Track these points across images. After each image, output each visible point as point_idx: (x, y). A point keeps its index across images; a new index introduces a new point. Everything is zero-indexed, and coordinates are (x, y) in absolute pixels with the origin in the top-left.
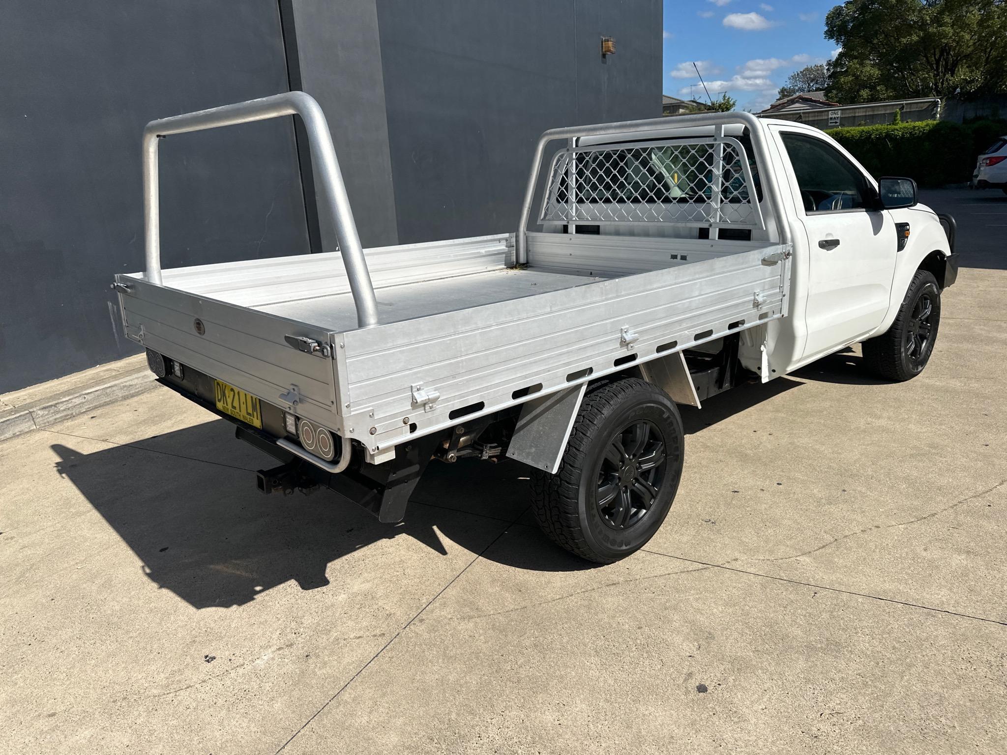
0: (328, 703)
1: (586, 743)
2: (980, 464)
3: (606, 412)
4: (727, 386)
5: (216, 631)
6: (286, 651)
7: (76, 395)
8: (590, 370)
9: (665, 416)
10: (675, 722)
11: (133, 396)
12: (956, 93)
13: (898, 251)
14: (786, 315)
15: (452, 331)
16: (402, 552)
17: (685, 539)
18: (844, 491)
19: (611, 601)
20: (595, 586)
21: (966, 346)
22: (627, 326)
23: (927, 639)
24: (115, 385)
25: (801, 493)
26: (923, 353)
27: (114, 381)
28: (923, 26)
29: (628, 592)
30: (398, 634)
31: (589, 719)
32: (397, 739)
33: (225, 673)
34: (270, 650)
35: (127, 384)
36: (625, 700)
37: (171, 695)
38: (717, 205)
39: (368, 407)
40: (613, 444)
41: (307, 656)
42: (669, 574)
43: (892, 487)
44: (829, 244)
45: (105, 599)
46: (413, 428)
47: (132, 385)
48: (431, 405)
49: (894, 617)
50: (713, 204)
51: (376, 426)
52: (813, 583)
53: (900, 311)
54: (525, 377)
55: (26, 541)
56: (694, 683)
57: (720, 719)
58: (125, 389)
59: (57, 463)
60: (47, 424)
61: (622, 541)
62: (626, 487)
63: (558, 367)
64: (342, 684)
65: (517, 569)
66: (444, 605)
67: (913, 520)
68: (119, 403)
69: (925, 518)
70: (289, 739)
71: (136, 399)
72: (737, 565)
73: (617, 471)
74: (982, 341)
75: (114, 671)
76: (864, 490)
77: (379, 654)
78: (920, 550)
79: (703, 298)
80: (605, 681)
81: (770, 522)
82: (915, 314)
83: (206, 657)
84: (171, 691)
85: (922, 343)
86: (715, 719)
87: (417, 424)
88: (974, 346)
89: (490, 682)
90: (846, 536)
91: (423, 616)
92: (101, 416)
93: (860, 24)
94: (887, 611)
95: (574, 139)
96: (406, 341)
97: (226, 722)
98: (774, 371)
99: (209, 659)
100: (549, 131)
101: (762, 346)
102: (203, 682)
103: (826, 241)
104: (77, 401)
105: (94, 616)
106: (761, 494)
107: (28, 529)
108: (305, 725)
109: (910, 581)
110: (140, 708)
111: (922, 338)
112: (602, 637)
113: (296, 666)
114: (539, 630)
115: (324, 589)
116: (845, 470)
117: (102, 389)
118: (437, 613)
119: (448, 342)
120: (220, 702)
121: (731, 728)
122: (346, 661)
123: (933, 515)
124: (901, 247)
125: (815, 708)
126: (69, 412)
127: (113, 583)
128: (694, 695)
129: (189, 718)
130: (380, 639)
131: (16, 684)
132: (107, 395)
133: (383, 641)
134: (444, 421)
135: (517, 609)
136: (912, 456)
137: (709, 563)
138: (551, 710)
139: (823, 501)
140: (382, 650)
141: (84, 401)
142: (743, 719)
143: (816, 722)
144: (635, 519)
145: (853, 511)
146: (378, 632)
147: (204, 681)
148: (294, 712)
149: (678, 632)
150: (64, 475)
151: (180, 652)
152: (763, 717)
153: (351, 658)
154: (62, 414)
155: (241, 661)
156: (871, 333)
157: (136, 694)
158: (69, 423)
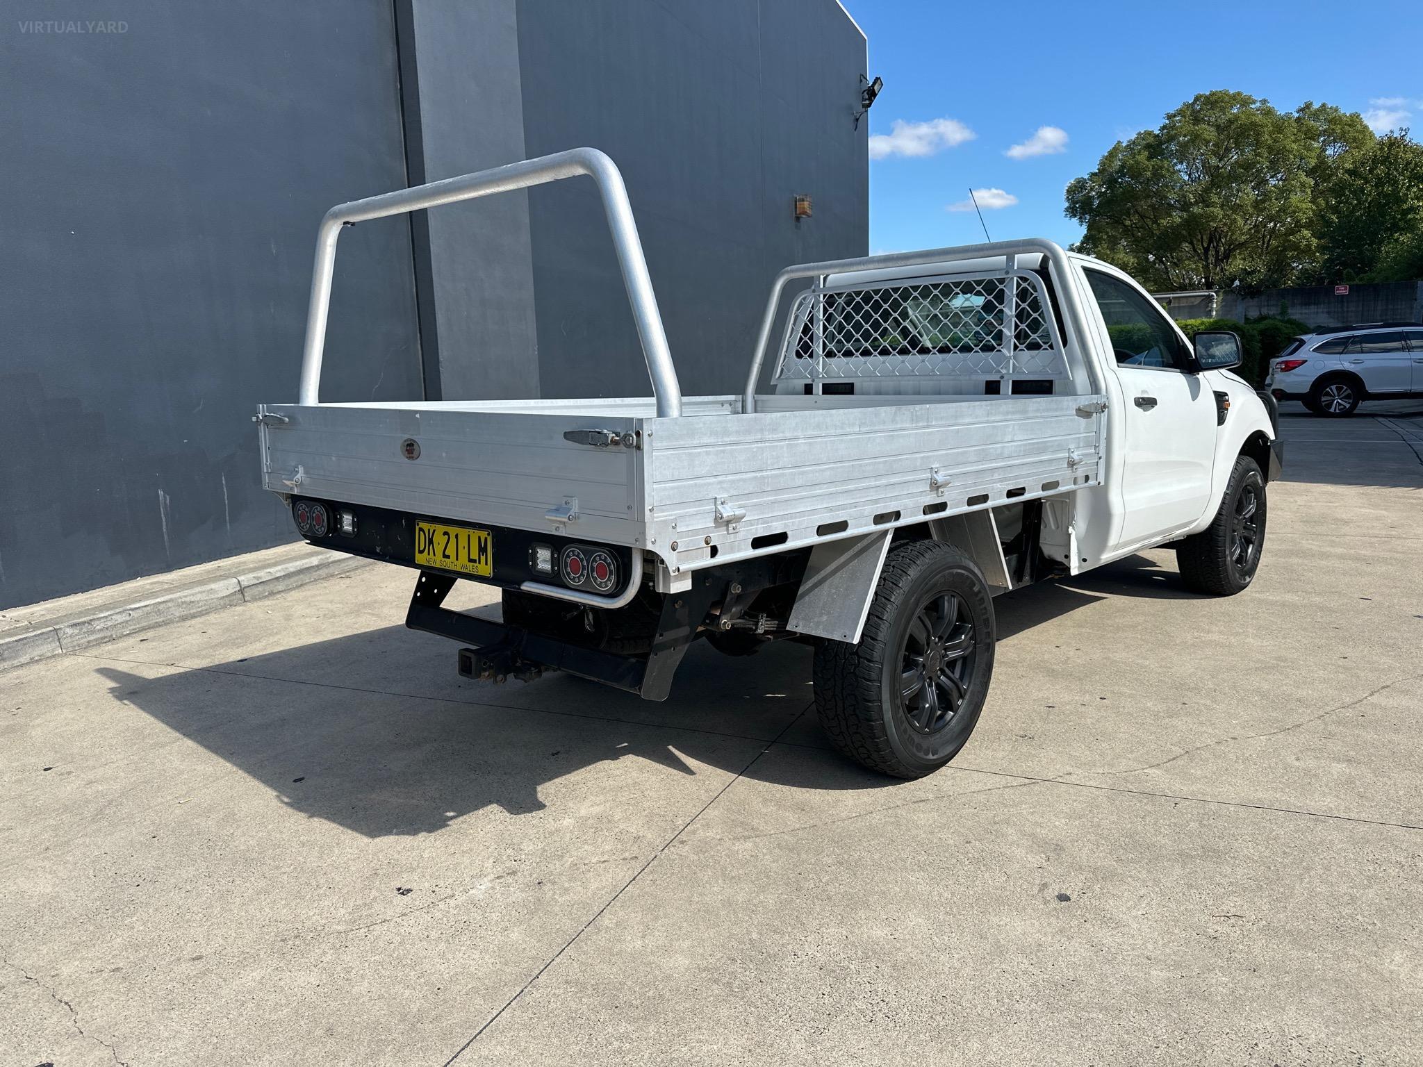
0: (583, 930)
1: (933, 955)
2: (1342, 676)
3: (913, 573)
4: (1027, 580)
5: (404, 863)
6: (510, 879)
7: (118, 611)
8: (897, 515)
9: (976, 589)
10: (1039, 931)
11: (193, 616)
12: (1234, 286)
13: (1218, 425)
14: (1102, 483)
15: (760, 437)
16: (634, 774)
17: (1000, 754)
18: (1184, 704)
19: (924, 817)
20: (899, 803)
21: (1295, 560)
22: (937, 466)
23: (1321, 843)
24: (171, 600)
25: (1132, 706)
26: (1250, 561)
27: (168, 594)
28: (1185, 206)
29: (943, 808)
30: (655, 857)
31: (931, 932)
32: (687, 962)
33: (431, 906)
34: (485, 879)
35: (188, 599)
36: (971, 913)
37: (362, 930)
38: (1010, 353)
39: (671, 515)
40: (919, 617)
41: (539, 883)
42: (989, 790)
43: (1242, 700)
44: (1146, 403)
45: (232, 834)
46: (714, 551)
47: (193, 602)
48: (734, 525)
49: (1276, 824)
50: (1005, 351)
51: (677, 541)
52: (1170, 794)
53: (1223, 503)
54: (831, 509)
55: (91, 775)
56: (1052, 892)
57: (1094, 925)
58: (184, 606)
59: (110, 689)
60: (77, 648)
61: (929, 748)
62: (930, 678)
63: (865, 503)
64: (597, 910)
65: (793, 788)
66: (708, 826)
67: (1275, 731)
68: (176, 625)
69: (1289, 729)
70: (542, 968)
71: (198, 620)
72: (1073, 779)
73: (921, 655)
74: (1313, 556)
75: (271, 908)
76: (1208, 702)
77: (635, 877)
78: (1291, 760)
79: (1017, 446)
80: (940, 895)
81: (1101, 736)
82: (1239, 509)
83: (399, 889)
84: (361, 927)
85: (1248, 548)
86: (1088, 925)
87: (719, 547)
88: (1306, 562)
89: (792, 901)
90: (1198, 748)
91: (683, 836)
92: (153, 639)
93: (1107, 202)
94: (1268, 818)
95: (822, 277)
96: (713, 441)
97: (449, 956)
98: (1085, 560)
99: (404, 892)
100: (789, 268)
101: (1070, 527)
102: (402, 915)
103: (1143, 399)
104: (120, 618)
105: (222, 852)
106: (1083, 709)
107: (91, 763)
108: (560, 954)
109: (1287, 790)
110: (323, 946)
111: (1248, 541)
112: (923, 852)
113: (528, 895)
114: (840, 848)
115: (541, 813)
116: (1180, 683)
117: (153, 604)
118: (701, 834)
119: (755, 450)
120: (434, 934)
121: (1110, 933)
122: (594, 885)
123: (1299, 726)
124: (1221, 421)
125: (1206, 911)
126: (108, 633)
127: (237, 817)
128: (1054, 903)
129: (396, 953)
130: (633, 862)
131: (133, 928)
132: (159, 613)
133: (638, 866)
134: (745, 550)
135: (805, 828)
136: (1257, 669)
137: (1036, 777)
138: (879, 926)
139: (1162, 714)
140: (640, 873)
141: (128, 618)
142: (1119, 924)
143: (1211, 924)
144: (941, 723)
145: (1201, 723)
146: (627, 855)
147: (404, 915)
148: (540, 941)
149: (1018, 845)
150: (125, 702)
151: (359, 886)
152: (1145, 921)
153: (600, 883)
154: (98, 636)
155: (449, 892)
156: (1192, 526)
157: (312, 932)
158: (109, 647)
